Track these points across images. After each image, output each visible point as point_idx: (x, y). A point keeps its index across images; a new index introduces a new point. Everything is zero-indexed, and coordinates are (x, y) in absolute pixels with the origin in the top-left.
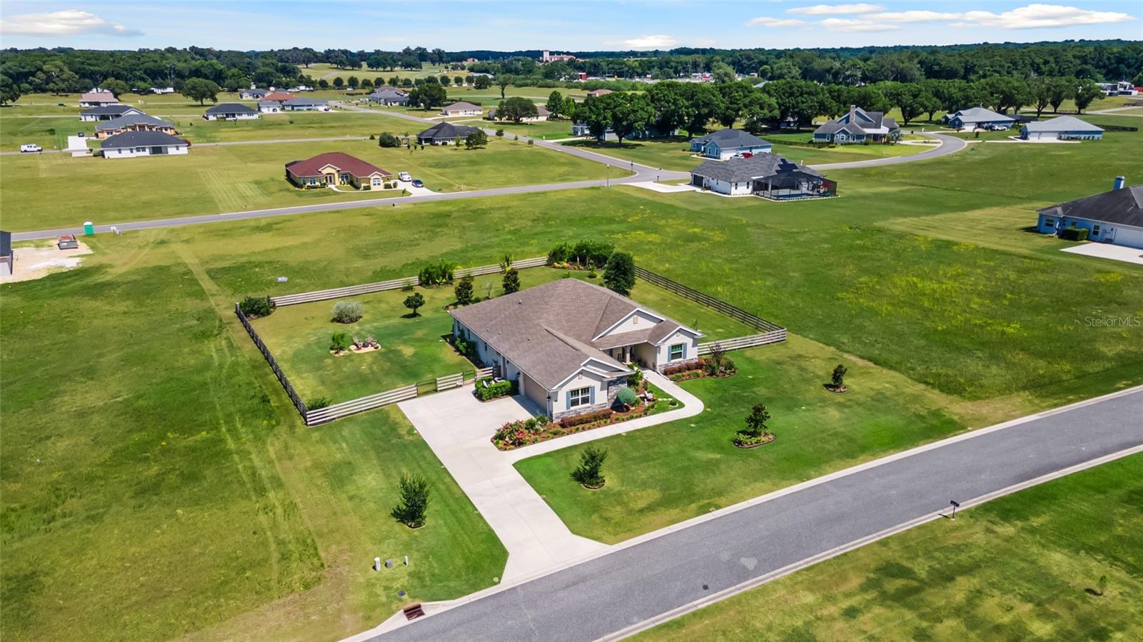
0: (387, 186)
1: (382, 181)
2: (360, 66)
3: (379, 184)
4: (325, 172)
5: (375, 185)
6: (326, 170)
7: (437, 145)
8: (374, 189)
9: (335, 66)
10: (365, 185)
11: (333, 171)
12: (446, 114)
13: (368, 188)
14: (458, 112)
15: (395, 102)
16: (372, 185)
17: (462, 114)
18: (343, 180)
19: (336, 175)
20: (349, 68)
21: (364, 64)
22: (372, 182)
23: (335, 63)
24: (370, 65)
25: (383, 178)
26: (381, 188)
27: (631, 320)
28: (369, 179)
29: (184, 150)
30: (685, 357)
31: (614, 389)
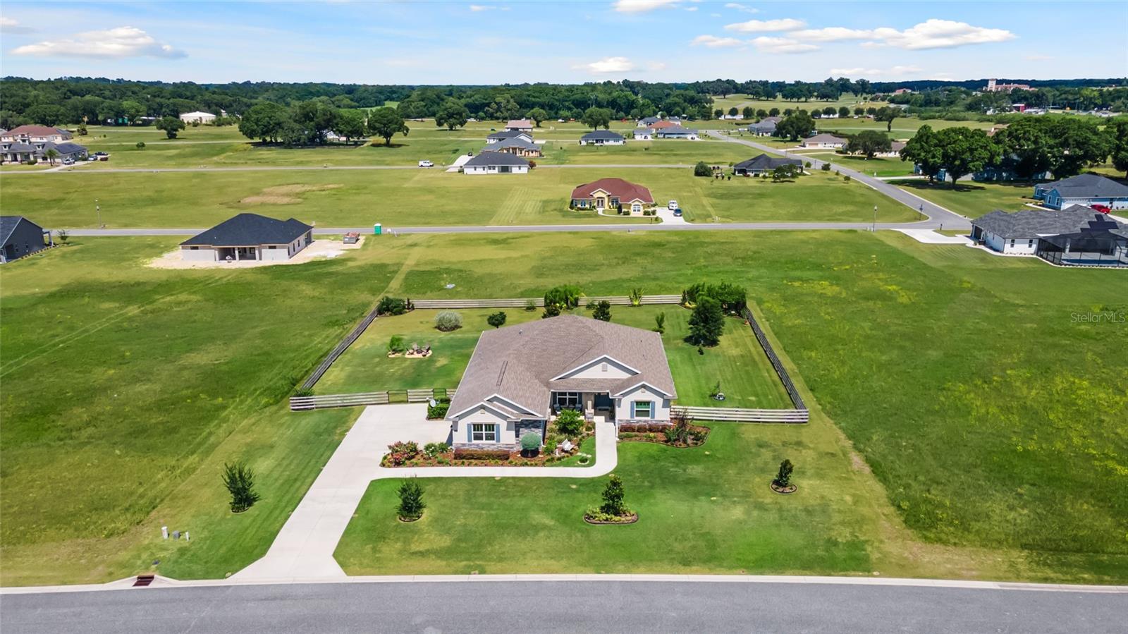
0: (646, 213)
1: (642, 208)
2: (775, 97)
3: (639, 211)
4: (596, 196)
5: (635, 211)
6: (598, 194)
7: (749, 176)
8: (633, 214)
9: (751, 96)
10: (626, 210)
11: (604, 195)
12: (804, 146)
13: (627, 213)
14: (817, 144)
15: (767, 133)
16: (631, 211)
17: (820, 146)
18: (613, 204)
19: (606, 199)
20: (763, 98)
21: (779, 96)
22: (632, 208)
23: (752, 94)
24: (784, 96)
25: (643, 205)
26: (640, 214)
27: (600, 366)
28: (630, 205)
29: (524, 170)
30: (653, 417)
31: (524, 432)
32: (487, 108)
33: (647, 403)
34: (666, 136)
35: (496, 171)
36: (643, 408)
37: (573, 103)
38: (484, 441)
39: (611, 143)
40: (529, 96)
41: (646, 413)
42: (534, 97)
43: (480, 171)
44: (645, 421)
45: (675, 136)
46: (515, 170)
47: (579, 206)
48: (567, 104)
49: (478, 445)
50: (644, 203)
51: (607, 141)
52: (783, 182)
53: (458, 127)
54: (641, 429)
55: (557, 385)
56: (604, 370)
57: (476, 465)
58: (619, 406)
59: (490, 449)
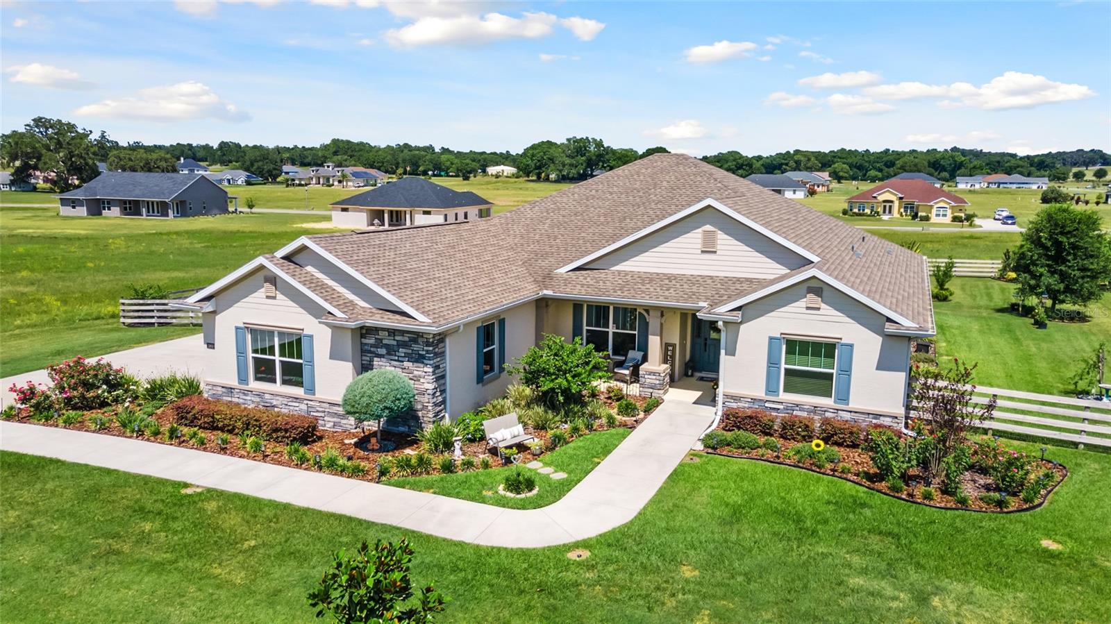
1: (949, 212)
3: (945, 216)
4: (881, 198)
5: (938, 215)
6: (885, 196)
8: (935, 219)
10: (924, 214)
11: (893, 198)
13: (927, 219)
16: (933, 216)
18: (906, 211)
19: (897, 204)
22: (934, 211)
25: (952, 207)
26: (947, 220)
27: (694, 238)
28: (932, 207)
30: (844, 398)
33: (825, 349)
34: (1001, 186)
36: (809, 363)
38: (278, 387)
41: (821, 384)
44: (815, 408)
50: (953, 204)
54: (794, 430)
55: (567, 282)
56: (709, 250)
57: (202, 446)
58: (731, 352)
59: (286, 412)
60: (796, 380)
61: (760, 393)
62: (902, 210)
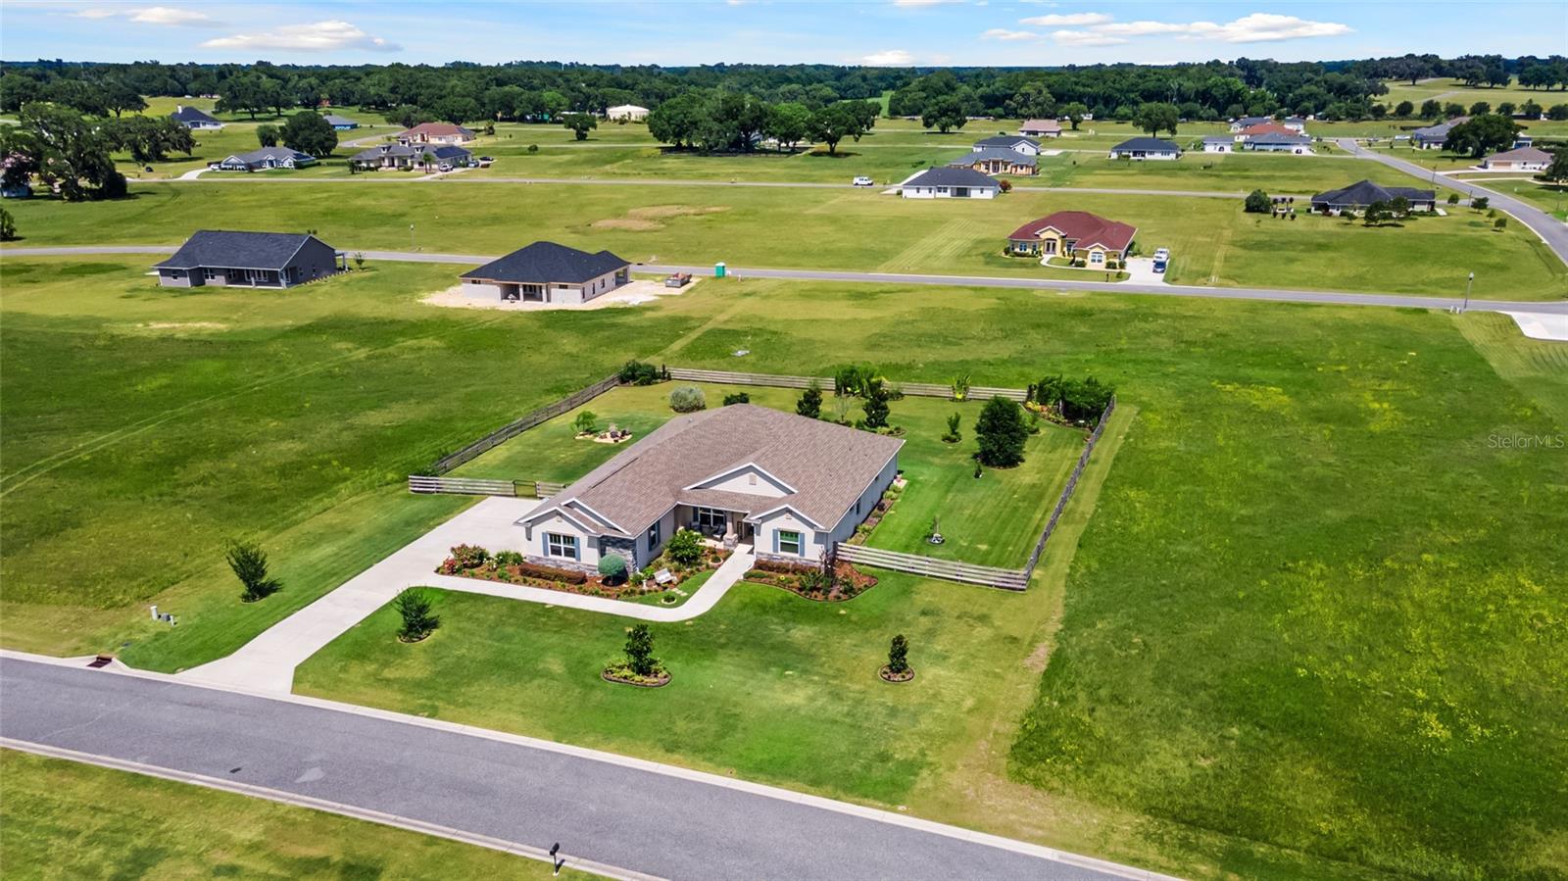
0: (1110, 265)
1: (1104, 258)
2: (1506, 83)
3: (1100, 261)
4: (1043, 236)
5: (1093, 261)
6: (1047, 234)
7: (1330, 215)
8: (1090, 266)
9: (1463, 82)
10: (1081, 259)
11: (1056, 236)
12: (1485, 166)
13: (1082, 264)
14: (1510, 164)
15: (1437, 143)
16: (1088, 261)
17: (1515, 168)
19: (1059, 243)
20: (1485, 85)
21: (1514, 81)
22: (1090, 256)
23: (1464, 77)
24: (1523, 81)
25: (1107, 253)
26: (1102, 267)
27: (746, 477)
28: (1088, 252)
29: (988, 194)
30: (802, 554)
31: (611, 551)
32: (1007, 101)
33: (795, 535)
34: (1257, 147)
35: (948, 194)
36: (789, 541)
37: (1141, 95)
38: (563, 558)
39: (1158, 156)
40: (1076, 84)
41: (793, 548)
42: (1084, 86)
43: (924, 193)
44: (792, 559)
45: (1272, 148)
46: (975, 194)
47: (1017, 250)
48: (1132, 96)
49: (555, 561)
50: (1108, 250)
51: (1151, 153)
52: (1381, 226)
53: (953, 129)
54: (781, 569)
55: (689, 496)
56: (753, 484)
58: (759, 534)
59: (569, 569)
60: (785, 547)
61: (771, 552)
62: (1065, 249)
